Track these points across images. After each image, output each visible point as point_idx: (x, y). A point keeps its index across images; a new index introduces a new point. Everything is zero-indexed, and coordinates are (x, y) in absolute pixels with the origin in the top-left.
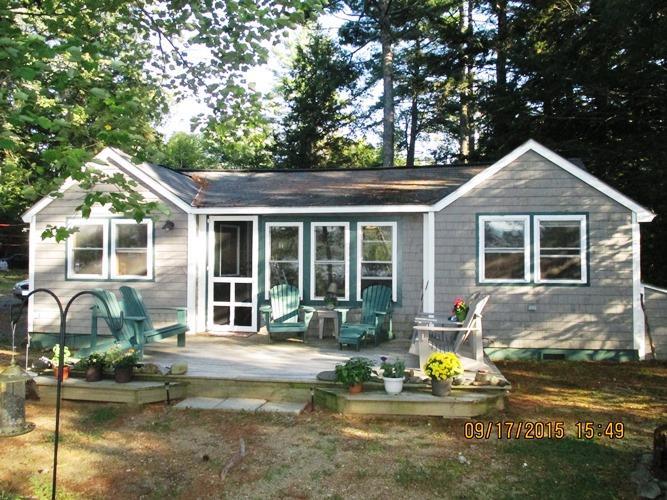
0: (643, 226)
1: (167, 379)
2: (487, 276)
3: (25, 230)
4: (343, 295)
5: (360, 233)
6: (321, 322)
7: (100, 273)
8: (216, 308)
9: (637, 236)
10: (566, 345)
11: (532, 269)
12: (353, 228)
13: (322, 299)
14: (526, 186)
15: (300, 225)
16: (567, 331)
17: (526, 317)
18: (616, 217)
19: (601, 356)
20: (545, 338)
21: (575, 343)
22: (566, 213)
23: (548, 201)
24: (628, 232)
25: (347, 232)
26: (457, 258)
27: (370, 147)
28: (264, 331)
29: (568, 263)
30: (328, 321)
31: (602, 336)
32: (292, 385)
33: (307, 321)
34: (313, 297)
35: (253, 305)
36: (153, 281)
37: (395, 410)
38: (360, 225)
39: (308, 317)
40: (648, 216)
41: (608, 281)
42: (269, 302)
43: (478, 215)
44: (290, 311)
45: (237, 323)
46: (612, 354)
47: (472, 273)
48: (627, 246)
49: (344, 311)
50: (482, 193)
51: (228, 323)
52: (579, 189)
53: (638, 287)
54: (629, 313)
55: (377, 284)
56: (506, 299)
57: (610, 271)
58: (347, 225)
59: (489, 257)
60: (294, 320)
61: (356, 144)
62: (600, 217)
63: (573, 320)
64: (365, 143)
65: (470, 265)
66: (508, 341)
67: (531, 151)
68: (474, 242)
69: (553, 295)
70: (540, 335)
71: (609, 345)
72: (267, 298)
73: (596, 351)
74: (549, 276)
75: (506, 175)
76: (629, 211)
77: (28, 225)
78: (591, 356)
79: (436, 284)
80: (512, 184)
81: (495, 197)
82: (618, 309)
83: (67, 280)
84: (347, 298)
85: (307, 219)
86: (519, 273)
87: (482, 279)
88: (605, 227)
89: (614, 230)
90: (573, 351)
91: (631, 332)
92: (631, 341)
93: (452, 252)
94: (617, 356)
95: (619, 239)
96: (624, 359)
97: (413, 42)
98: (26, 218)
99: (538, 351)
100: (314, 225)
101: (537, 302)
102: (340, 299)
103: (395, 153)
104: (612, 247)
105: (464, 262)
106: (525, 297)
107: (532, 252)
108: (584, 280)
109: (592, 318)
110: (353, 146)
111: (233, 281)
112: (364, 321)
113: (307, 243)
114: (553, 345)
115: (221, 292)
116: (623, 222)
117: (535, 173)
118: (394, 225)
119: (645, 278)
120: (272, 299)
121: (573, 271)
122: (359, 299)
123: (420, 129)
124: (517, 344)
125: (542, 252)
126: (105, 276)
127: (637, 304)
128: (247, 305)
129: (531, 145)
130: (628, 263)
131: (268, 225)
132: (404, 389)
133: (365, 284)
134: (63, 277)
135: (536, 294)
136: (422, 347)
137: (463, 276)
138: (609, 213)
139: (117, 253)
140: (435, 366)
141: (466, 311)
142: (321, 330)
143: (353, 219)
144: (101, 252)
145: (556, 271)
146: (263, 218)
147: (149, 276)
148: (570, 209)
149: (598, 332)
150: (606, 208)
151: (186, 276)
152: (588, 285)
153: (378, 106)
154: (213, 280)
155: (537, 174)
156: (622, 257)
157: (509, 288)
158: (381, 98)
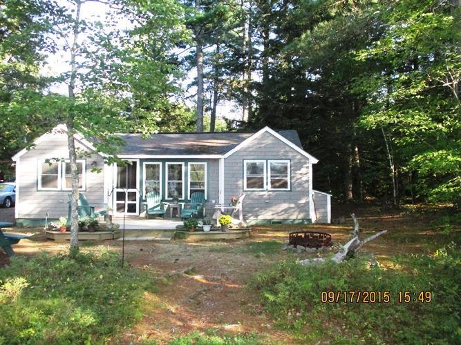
0: (313, 165)
1: (112, 230)
2: (248, 187)
3: (13, 165)
4: (181, 197)
5: (189, 167)
6: (171, 209)
7: (56, 187)
8: (118, 204)
9: (311, 170)
10: (282, 217)
11: (267, 184)
12: (186, 165)
13: (171, 199)
14: (265, 147)
15: (160, 163)
16: (282, 211)
17: (264, 205)
18: (303, 161)
19: (297, 222)
20: (273, 215)
21: (285, 216)
22: (282, 159)
23: (274, 154)
24: (308, 167)
25: (183, 168)
26: (234, 179)
27: (188, 110)
28: (143, 215)
29: (282, 182)
30: (175, 209)
31: (296, 213)
32: (165, 230)
33: (165, 209)
34: (166, 198)
35: (137, 202)
36: (85, 191)
37: (207, 237)
38: (189, 163)
39: (166, 207)
40: (315, 161)
41: (299, 189)
42: (145, 201)
43: (243, 160)
44: (156, 204)
45: (129, 211)
46: (301, 221)
47: (241, 186)
48: (306, 173)
49: (183, 204)
50: (245, 150)
51: (124, 211)
52: (287, 149)
53: (312, 192)
54: (307, 203)
55: (197, 192)
56: (256, 197)
57: (300, 184)
58: (183, 163)
59: (249, 179)
60: (158, 208)
61: (179, 108)
62: (296, 161)
63: (285, 206)
64: (185, 107)
65: (240, 183)
66: (257, 216)
67: (267, 132)
68: (241, 172)
69: (276, 195)
70: (271, 213)
71: (300, 217)
72: (144, 198)
73: (294, 220)
74: (274, 187)
75: (256, 142)
76: (308, 159)
77: (15, 162)
78: (292, 222)
79: (225, 191)
80: (258, 146)
81: (251, 152)
82: (303, 201)
83: (37, 191)
84: (183, 198)
85: (164, 161)
86: (262, 186)
87: (245, 189)
88: (298, 166)
89: (302, 167)
90: (285, 220)
91: (309, 211)
92: (309, 215)
93: (232, 177)
94: (303, 221)
95: (303, 170)
96: (306, 223)
97: (215, 46)
98: (14, 159)
99: (270, 220)
100: (167, 164)
101: (269, 199)
102: (180, 199)
103: (204, 113)
104: (301, 174)
105: (237, 181)
106: (264, 197)
107: (267, 176)
108: (289, 189)
109: (293, 205)
110: (177, 110)
111: (126, 191)
112: (192, 208)
113: (163, 172)
114: (277, 218)
115: (121, 196)
116: (305, 163)
117: (269, 141)
118: (205, 164)
119: (314, 188)
120: (148, 199)
121: (285, 185)
122: (189, 198)
123: (219, 99)
124: (261, 217)
125: (271, 176)
126: (59, 189)
127: (311, 199)
128: (134, 202)
129: (267, 129)
130: (308, 181)
131: (144, 163)
132: (211, 230)
133: (192, 192)
134: (35, 189)
135: (269, 195)
136: (218, 216)
137: (237, 187)
138: (300, 160)
139: (66, 178)
140: (222, 220)
141: (236, 201)
142: (171, 214)
143: (186, 161)
144: (57, 177)
145: (277, 184)
146: (142, 160)
147: (83, 189)
148: (283, 157)
149: (294, 211)
150: (299, 157)
151: (103, 188)
152: (291, 191)
153: (193, 84)
154: (116, 190)
155: (270, 142)
156: (305, 178)
157: (257, 192)
158: (195, 79)
